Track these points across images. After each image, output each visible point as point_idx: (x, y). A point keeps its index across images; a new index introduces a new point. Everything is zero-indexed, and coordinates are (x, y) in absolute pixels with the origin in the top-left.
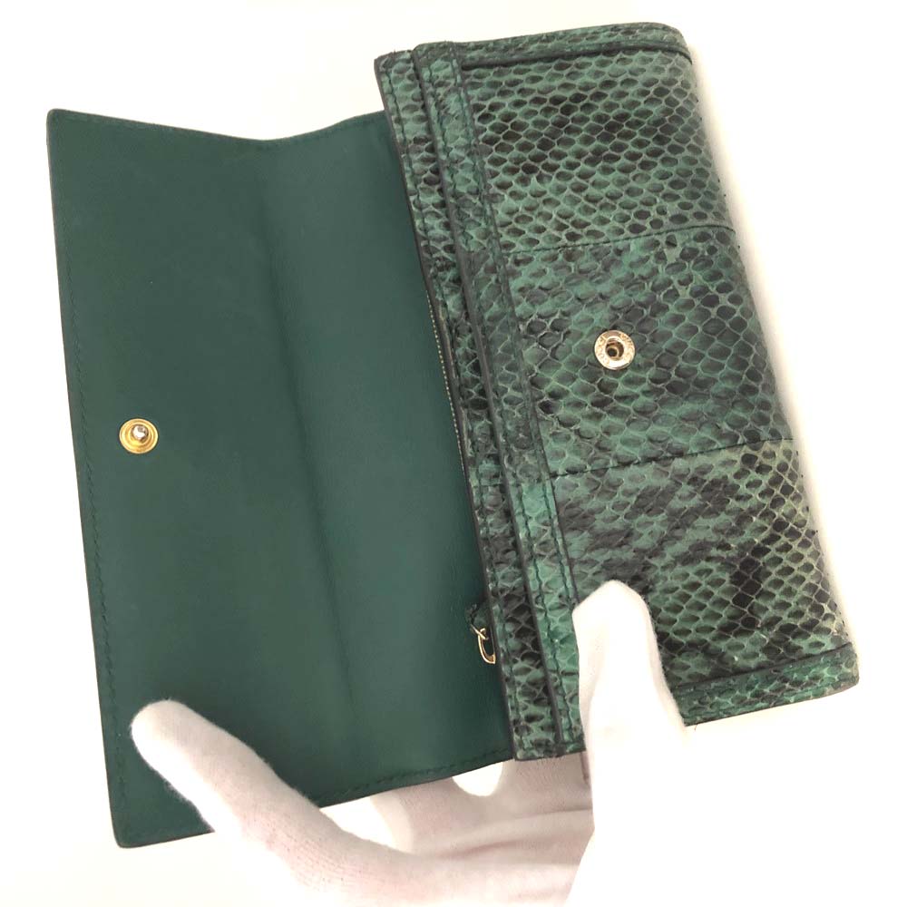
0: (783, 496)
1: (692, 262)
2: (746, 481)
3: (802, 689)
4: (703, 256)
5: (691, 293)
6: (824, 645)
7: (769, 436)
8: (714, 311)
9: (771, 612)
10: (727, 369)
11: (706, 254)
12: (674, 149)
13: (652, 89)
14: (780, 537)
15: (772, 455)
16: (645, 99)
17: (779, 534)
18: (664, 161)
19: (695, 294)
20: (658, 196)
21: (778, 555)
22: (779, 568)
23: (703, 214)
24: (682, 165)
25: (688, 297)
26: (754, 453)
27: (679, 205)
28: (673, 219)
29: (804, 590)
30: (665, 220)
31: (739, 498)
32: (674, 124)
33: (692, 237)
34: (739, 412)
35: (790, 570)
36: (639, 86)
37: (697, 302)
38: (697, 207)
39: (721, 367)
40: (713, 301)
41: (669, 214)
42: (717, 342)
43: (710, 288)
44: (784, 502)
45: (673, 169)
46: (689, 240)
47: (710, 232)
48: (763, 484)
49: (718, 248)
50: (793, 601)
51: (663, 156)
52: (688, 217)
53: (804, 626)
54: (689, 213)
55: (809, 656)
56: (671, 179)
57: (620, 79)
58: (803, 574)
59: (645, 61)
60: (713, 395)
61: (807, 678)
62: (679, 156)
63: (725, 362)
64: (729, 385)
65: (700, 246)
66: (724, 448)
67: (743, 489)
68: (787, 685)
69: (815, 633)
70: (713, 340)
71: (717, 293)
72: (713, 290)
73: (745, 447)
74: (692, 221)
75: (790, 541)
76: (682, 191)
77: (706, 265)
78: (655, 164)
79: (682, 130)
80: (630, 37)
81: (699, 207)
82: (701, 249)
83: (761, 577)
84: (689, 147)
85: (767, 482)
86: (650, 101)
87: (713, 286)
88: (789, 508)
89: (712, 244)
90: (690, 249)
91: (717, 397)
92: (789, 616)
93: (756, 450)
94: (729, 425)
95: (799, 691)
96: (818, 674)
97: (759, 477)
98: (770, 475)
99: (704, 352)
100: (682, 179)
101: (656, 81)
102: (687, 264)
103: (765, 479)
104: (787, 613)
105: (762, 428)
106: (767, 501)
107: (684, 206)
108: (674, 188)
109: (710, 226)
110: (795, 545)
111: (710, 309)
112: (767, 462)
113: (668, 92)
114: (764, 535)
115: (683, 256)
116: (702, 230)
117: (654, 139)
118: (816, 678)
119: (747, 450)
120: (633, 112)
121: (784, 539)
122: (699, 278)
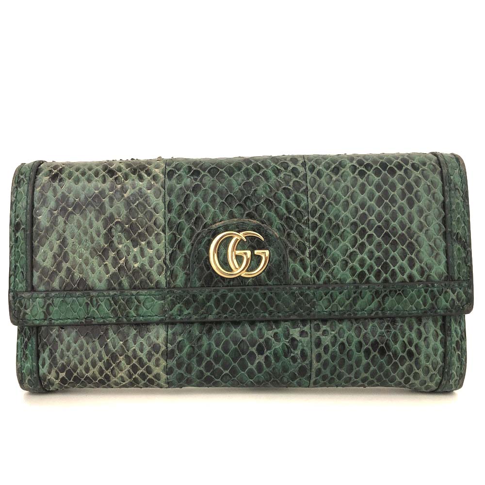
0: (131, 364)
1: (288, 344)
2: (144, 343)
3: (23, 348)
4: (291, 352)
5: (268, 338)
6: (43, 368)
7: (169, 366)
8: (254, 349)
9: (67, 339)
10: (215, 349)
11: (292, 355)
12: (367, 352)
13: (413, 349)
14: (107, 356)
15: (157, 365)
16: (406, 342)
17: (109, 355)
18: (360, 343)
19: (267, 341)
20: (336, 333)
21: (97, 352)
22: (90, 350)
23: (320, 360)
24: (356, 354)
25: (266, 336)
26: (160, 353)
27: (328, 345)
28: (319, 338)
29: (75, 362)
30: (319, 333)
31: (136, 336)
32: (386, 358)
33: (305, 348)
34: (187, 349)
35: (87, 357)
36: (416, 341)
37: (261, 341)
38: (325, 357)
39: (217, 345)
40: (261, 351)
41: (323, 337)
42: (234, 347)
43: (269, 351)
44: (127, 364)
45: (353, 348)
46: (302, 345)
47: (307, 362)
48: (140, 353)
49: (296, 364)
50: (70, 354)
51: (364, 343)
52: (319, 349)
53: (55, 357)
54: (321, 350)
55: (38, 357)
56: (347, 344)
57: (422, 329)
58: (84, 365)
59: (435, 350)
60: (201, 336)
61: (27, 352)
62: (362, 354)
63: (220, 349)
64: (205, 347)
65: (298, 352)
66: (167, 335)
67: (140, 340)
68: (26, 339)
69: (50, 363)
70: (235, 344)
71: (265, 355)
72: (267, 353)
73: (166, 348)
74: (316, 351)
75: (104, 362)
76: (337, 350)
77: (285, 353)
78: (358, 336)
79: (381, 362)
80: (454, 345)
81: (325, 358)
82: (296, 352)
83: (87, 338)
84: (368, 363)
85: (141, 356)
86: (404, 345)
87: (270, 353)
88: (123, 367)
89: (299, 361)
90: (297, 345)
91: (200, 339)
92: (62, 349)
93: (162, 354)
94: (180, 341)
95: (22, 347)
96: (28, 360)
97: (145, 352)
98: (145, 360)
99: (229, 337)
100: (346, 352)
101: (419, 354)
102: (287, 341)
103: (143, 355)
104: (64, 349)
105: (175, 362)
106: (130, 354)
107: (326, 349)
108: (340, 344)
109: (311, 363)
110: (101, 364)
111: (255, 347)
112: (153, 360)
113: (411, 360)
114: (111, 346)
115: (293, 340)
116: (309, 357)
117: (376, 340)
118: (26, 358)
119: (163, 348)
120: (397, 332)
121: (106, 358)
122: (277, 346)
